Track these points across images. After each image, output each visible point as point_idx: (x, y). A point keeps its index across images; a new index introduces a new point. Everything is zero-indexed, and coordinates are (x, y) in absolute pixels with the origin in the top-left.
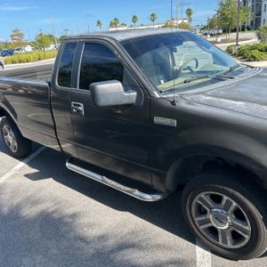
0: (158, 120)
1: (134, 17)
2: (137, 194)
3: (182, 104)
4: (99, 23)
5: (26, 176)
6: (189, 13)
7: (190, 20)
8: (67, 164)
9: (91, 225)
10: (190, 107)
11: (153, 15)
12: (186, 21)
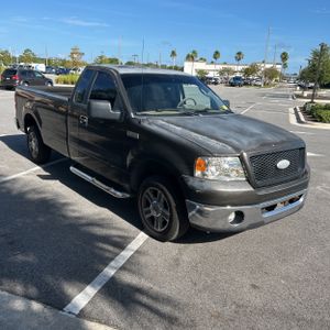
0: (130, 133)
1: (217, 52)
2: (112, 191)
3: (145, 124)
4: (173, 53)
5: (40, 176)
6: (284, 57)
7: (285, 66)
8: (71, 168)
9: (74, 211)
10: (149, 126)
11: (239, 53)
12: (279, 66)
